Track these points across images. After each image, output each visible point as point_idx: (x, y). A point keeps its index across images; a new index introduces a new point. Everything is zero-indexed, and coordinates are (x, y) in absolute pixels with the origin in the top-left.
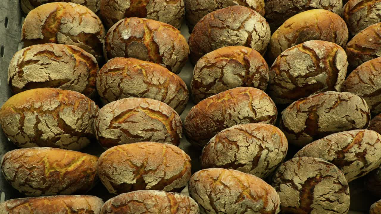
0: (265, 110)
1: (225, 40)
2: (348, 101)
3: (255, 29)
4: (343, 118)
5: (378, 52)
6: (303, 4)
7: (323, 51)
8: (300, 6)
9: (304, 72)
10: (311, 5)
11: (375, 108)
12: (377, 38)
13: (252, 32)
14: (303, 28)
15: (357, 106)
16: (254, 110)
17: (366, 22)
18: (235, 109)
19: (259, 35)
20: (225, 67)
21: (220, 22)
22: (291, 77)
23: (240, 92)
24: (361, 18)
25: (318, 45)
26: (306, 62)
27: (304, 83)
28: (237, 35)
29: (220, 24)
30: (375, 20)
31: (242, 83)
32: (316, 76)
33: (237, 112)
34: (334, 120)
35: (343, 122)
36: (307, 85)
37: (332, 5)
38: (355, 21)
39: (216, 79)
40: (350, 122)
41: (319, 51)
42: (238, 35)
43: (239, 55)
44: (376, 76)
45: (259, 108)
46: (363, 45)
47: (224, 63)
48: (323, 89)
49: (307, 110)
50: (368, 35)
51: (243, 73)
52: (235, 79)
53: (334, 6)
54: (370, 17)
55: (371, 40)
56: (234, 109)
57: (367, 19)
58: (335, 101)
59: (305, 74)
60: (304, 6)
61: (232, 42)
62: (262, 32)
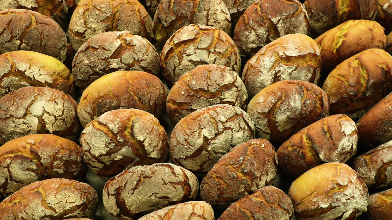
0: (67, 202)
1: (14, 130)
2: (151, 177)
3: (45, 111)
4: (150, 196)
5: (193, 105)
6: (102, 68)
7: (117, 124)
8: (100, 70)
9: (104, 151)
10: (111, 66)
11: (204, 167)
12: (188, 90)
13: (43, 114)
14: (97, 98)
15: (164, 181)
16: (51, 208)
17: (181, 70)
18: (27, 211)
19: (53, 116)
20: (10, 166)
21: (3, 112)
22: (94, 157)
23: (32, 190)
24: (175, 67)
25: (112, 118)
26: (103, 139)
27: (110, 161)
28: (24, 123)
29: (3, 115)
30: (189, 67)
31: (37, 177)
32: (120, 152)
33: (30, 214)
34: (141, 201)
35: (153, 200)
36: (114, 162)
37: (138, 60)
38: (170, 70)
39: (7, 179)
40: (161, 198)
41: (113, 125)
42: (26, 122)
43: (25, 148)
44: (190, 136)
45: (57, 203)
46: (178, 100)
47: (8, 161)
48: (134, 162)
49: (114, 193)
50: (180, 88)
51: (34, 167)
52: (28, 175)
53: (142, 60)
54: (183, 64)
55: (183, 93)
56: (25, 212)
57: (181, 67)
58: (137, 180)
59: (105, 152)
60: (104, 68)
61: (22, 131)
62: (57, 111)
